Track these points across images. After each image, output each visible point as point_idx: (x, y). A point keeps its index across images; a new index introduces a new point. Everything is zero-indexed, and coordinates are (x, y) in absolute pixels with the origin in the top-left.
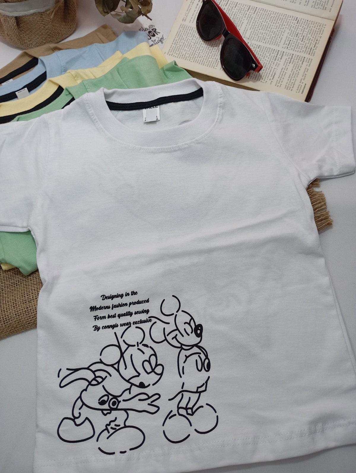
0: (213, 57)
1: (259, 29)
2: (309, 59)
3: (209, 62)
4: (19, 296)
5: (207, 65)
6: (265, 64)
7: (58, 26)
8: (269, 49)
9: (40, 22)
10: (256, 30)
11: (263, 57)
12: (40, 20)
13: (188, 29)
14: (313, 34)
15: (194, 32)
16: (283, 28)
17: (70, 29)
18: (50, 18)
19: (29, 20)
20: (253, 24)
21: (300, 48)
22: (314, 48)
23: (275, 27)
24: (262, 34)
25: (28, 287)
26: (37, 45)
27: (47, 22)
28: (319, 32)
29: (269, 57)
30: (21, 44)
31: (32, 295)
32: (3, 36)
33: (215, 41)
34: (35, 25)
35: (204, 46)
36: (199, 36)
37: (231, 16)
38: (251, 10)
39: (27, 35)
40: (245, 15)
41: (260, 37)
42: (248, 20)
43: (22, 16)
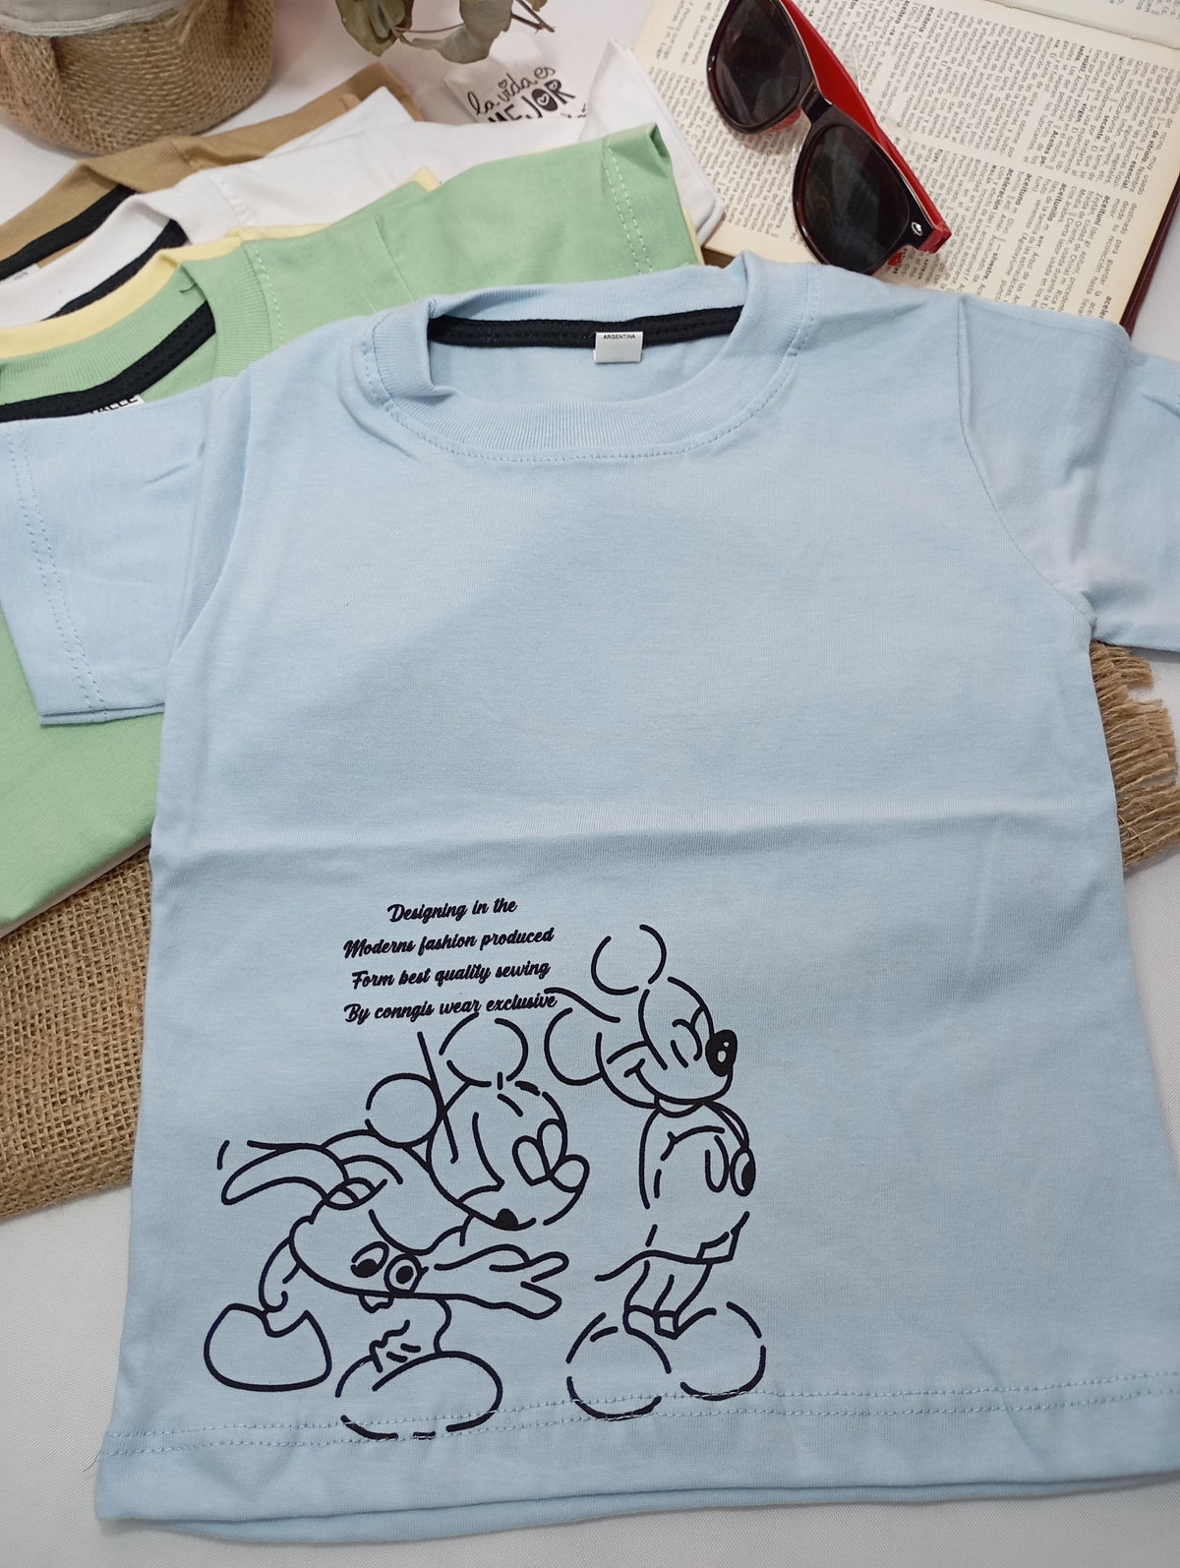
0: (765, 193)
1: (940, 91)
2: (1126, 204)
3: (752, 210)
4: (39, 1075)
5: (743, 222)
6: (959, 220)
7: (205, 70)
8: (973, 164)
9: (140, 56)
10: (927, 92)
11: (952, 193)
12: (140, 50)
13: (676, 88)
14: (1142, 111)
15: (700, 97)
16: (1029, 87)
17: (251, 80)
18: (176, 42)
19: (101, 51)
20: (918, 71)
21: (1093, 162)
22: (1145, 164)
23: (1000, 83)
24: (950, 108)
25: (75, 1042)
26: (129, 139)
27: (164, 57)
28: (1163, 104)
29: (975, 193)
30: (74, 137)
31: (88, 1072)
32: (10, 106)
33: (774, 133)
34: (122, 69)
35: (732, 150)
36: (716, 114)
37: (837, 38)
38: (909, 19)
39: (95, 104)
40: (887, 35)
41: (941, 119)
42: (898, 54)
43: (76, 35)
